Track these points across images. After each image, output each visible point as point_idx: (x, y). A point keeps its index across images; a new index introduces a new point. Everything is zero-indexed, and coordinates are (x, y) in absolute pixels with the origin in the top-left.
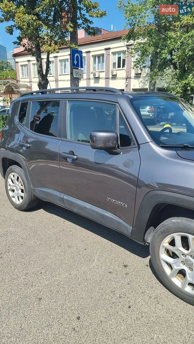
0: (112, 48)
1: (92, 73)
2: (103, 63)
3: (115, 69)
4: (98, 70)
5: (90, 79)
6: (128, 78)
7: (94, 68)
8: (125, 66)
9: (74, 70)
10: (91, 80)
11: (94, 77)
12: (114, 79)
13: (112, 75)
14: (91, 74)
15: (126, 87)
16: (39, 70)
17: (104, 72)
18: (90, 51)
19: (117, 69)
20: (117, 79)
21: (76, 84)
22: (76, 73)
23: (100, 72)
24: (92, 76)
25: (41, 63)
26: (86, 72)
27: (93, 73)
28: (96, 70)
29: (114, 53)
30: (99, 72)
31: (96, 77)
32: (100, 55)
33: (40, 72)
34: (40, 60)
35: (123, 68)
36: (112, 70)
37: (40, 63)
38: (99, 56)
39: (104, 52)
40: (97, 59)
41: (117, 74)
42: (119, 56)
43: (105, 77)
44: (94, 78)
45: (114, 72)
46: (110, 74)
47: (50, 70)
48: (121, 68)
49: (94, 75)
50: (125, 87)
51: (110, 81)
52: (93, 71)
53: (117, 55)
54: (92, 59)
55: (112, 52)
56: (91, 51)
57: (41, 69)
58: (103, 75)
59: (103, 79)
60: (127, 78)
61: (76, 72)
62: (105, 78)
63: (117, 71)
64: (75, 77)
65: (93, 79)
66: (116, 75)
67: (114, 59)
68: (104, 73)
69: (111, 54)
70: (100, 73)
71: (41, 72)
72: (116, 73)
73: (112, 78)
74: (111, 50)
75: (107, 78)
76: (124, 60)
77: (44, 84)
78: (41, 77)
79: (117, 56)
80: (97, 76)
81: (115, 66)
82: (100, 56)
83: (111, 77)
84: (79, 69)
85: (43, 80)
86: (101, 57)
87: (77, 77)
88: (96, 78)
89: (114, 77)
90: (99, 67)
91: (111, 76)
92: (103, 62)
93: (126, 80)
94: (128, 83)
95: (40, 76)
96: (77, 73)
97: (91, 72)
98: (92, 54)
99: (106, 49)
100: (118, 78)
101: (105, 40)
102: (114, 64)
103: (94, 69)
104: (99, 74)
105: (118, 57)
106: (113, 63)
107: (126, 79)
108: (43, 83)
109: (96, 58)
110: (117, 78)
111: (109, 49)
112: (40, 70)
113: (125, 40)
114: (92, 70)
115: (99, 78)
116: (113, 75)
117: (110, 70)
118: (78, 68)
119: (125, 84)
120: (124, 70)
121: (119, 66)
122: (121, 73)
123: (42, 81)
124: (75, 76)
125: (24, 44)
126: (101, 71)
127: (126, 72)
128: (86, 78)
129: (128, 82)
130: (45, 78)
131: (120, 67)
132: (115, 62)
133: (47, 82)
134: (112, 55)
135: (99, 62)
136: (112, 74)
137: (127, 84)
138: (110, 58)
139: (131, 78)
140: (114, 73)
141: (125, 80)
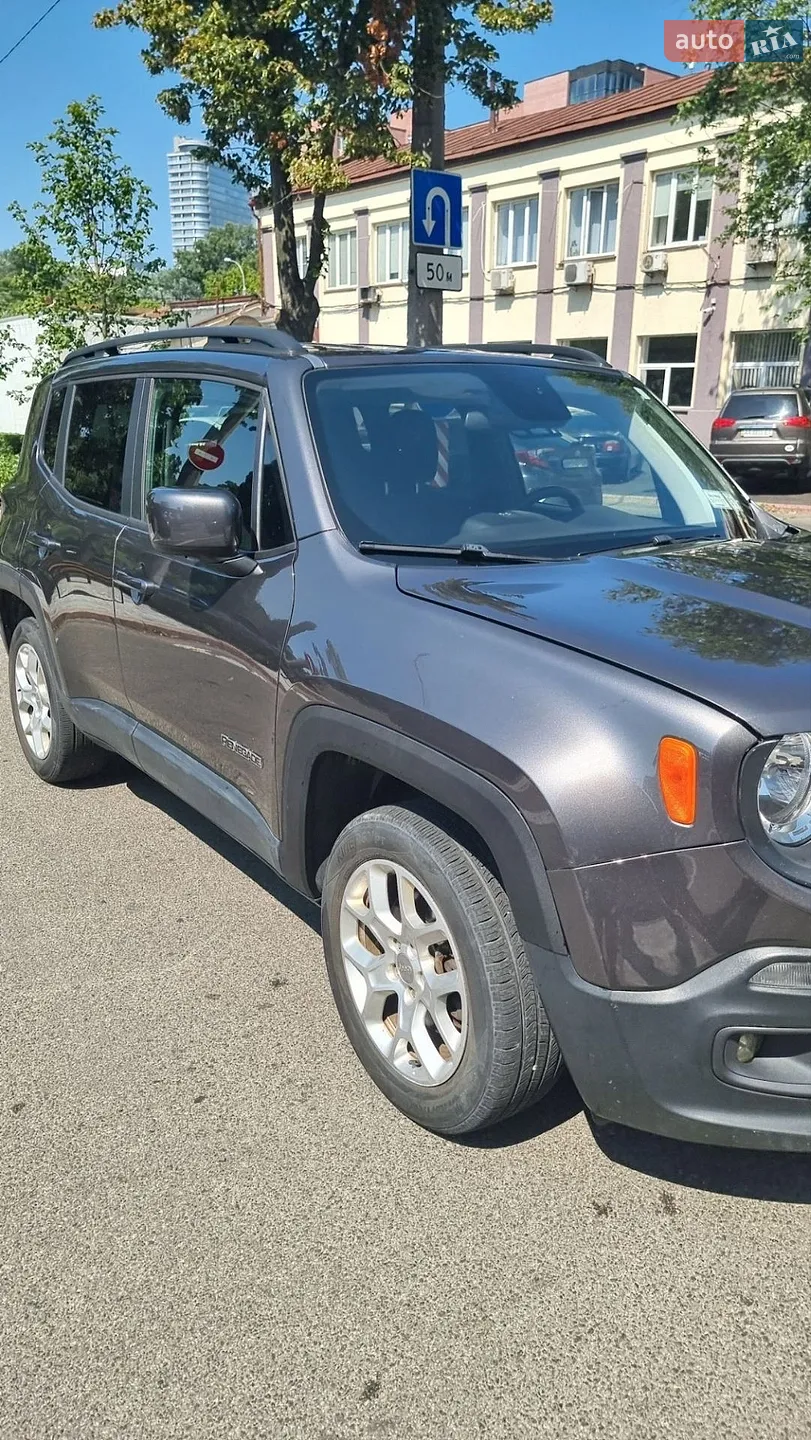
0: (651, 153)
1: (562, 265)
2: (612, 219)
3: (660, 246)
4: (588, 252)
5: (552, 291)
6: (716, 284)
7: (574, 243)
8: (709, 230)
9: (423, 259)
10: (555, 298)
11: (569, 285)
12: (654, 288)
13: (647, 273)
14: (556, 271)
15: (705, 324)
16: (282, 260)
17: (612, 258)
18: (558, 171)
19: (670, 244)
20: (668, 292)
21: (431, 314)
22: (429, 270)
23: (595, 261)
24: (559, 279)
25: (289, 233)
26: (537, 263)
27: (566, 265)
28: (577, 253)
29: (661, 176)
30: (591, 263)
31: (576, 282)
32: (603, 188)
33: (288, 268)
34: (285, 220)
35: (696, 238)
36: (650, 249)
37: (287, 232)
38: (595, 192)
39: (617, 171)
40: (587, 205)
41: (667, 266)
42: (684, 186)
43: (615, 283)
44: (568, 289)
45: (655, 259)
46: (639, 270)
47: (326, 258)
48: (689, 241)
49: (571, 274)
50: (700, 325)
51: (638, 297)
52: (566, 259)
53: (674, 181)
54: (564, 205)
55: (653, 172)
56: (561, 169)
57: (288, 258)
58: (607, 274)
59: (606, 291)
60: (709, 283)
61: (430, 267)
62: (614, 288)
63: (669, 254)
64: (423, 288)
65: (562, 293)
66: (664, 273)
67: (660, 201)
68: (614, 265)
69: (647, 178)
70: (596, 265)
71: (290, 271)
72: (664, 262)
73: (646, 286)
74: (650, 160)
75: (625, 288)
76: (704, 207)
77: (302, 316)
78: (290, 291)
79: (674, 187)
80: (581, 279)
81: (661, 237)
82: (600, 190)
83: (642, 282)
84: (446, 251)
85: (297, 303)
86: (605, 195)
87: (435, 284)
88: (578, 287)
89: (656, 281)
90: (593, 237)
91: (640, 278)
92: (612, 215)
93: (708, 294)
94: (714, 308)
95: (286, 285)
96: (434, 268)
97: (558, 261)
98: (566, 182)
99: (628, 159)
100: (672, 284)
101: (624, 119)
102: (660, 222)
103: (570, 250)
104: (589, 271)
105: (678, 193)
106: (655, 218)
107: (704, 290)
108: (294, 315)
109: (585, 198)
110: (668, 286)
111: (642, 156)
112: (285, 262)
113: (692, 118)
114: (561, 253)
115: (588, 287)
116: (651, 274)
117: (641, 249)
118: (442, 250)
119: (702, 313)
120: (701, 250)
121: (680, 233)
122: (688, 264)
123: (293, 305)
124: (424, 283)
125: (234, 156)
126: (601, 254)
127: (710, 258)
128: (536, 289)
129: (713, 301)
130: (306, 294)
131: (684, 237)
132: (665, 215)
133: (312, 309)
134: (655, 184)
135: (595, 217)
136: (648, 267)
137: (709, 310)
138: (645, 199)
139: (728, 284)
140: (657, 266)
141: (701, 295)
